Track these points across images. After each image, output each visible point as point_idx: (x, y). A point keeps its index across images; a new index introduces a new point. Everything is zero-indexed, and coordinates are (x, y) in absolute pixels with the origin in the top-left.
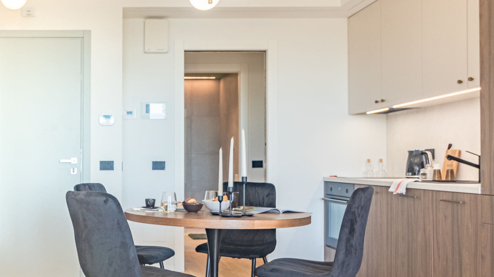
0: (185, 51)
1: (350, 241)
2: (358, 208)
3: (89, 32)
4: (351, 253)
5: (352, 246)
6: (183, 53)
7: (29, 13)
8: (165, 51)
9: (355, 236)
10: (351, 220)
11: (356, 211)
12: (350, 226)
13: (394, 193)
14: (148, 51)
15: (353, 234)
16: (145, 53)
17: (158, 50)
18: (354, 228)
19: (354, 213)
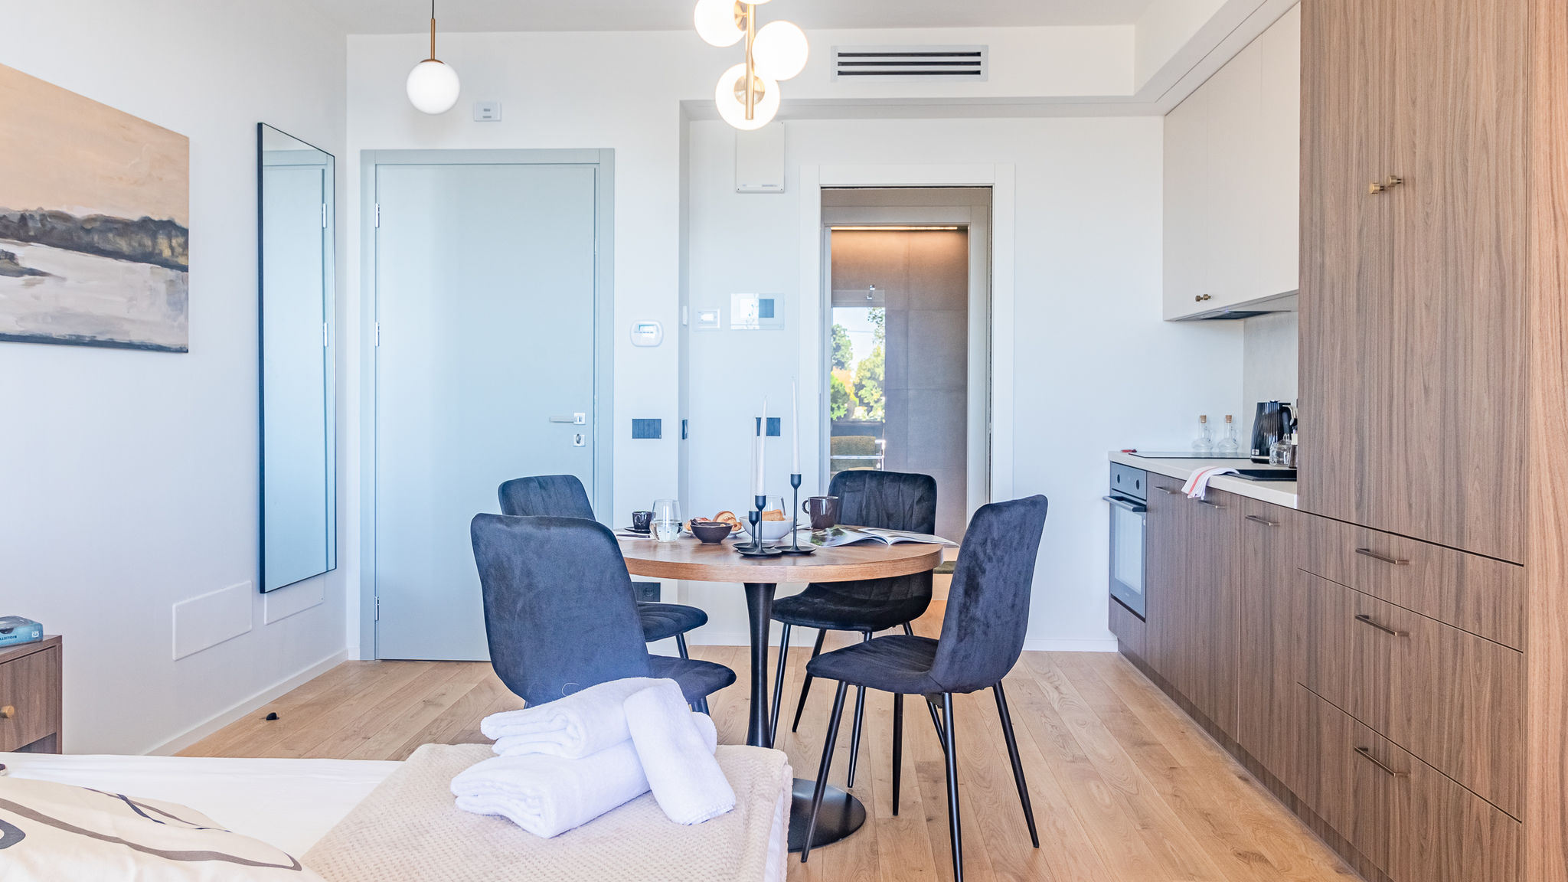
0: (822, 188)
1: (967, 609)
2: (984, 543)
3: (612, 152)
4: (973, 633)
5: (973, 619)
6: (819, 190)
7: (487, 114)
8: (778, 189)
9: (981, 599)
10: (968, 567)
11: (979, 550)
12: (965, 579)
13: (1189, 497)
14: (741, 189)
15: (977, 597)
16: (738, 191)
17: (763, 186)
18: (978, 584)
19: (975, 554)
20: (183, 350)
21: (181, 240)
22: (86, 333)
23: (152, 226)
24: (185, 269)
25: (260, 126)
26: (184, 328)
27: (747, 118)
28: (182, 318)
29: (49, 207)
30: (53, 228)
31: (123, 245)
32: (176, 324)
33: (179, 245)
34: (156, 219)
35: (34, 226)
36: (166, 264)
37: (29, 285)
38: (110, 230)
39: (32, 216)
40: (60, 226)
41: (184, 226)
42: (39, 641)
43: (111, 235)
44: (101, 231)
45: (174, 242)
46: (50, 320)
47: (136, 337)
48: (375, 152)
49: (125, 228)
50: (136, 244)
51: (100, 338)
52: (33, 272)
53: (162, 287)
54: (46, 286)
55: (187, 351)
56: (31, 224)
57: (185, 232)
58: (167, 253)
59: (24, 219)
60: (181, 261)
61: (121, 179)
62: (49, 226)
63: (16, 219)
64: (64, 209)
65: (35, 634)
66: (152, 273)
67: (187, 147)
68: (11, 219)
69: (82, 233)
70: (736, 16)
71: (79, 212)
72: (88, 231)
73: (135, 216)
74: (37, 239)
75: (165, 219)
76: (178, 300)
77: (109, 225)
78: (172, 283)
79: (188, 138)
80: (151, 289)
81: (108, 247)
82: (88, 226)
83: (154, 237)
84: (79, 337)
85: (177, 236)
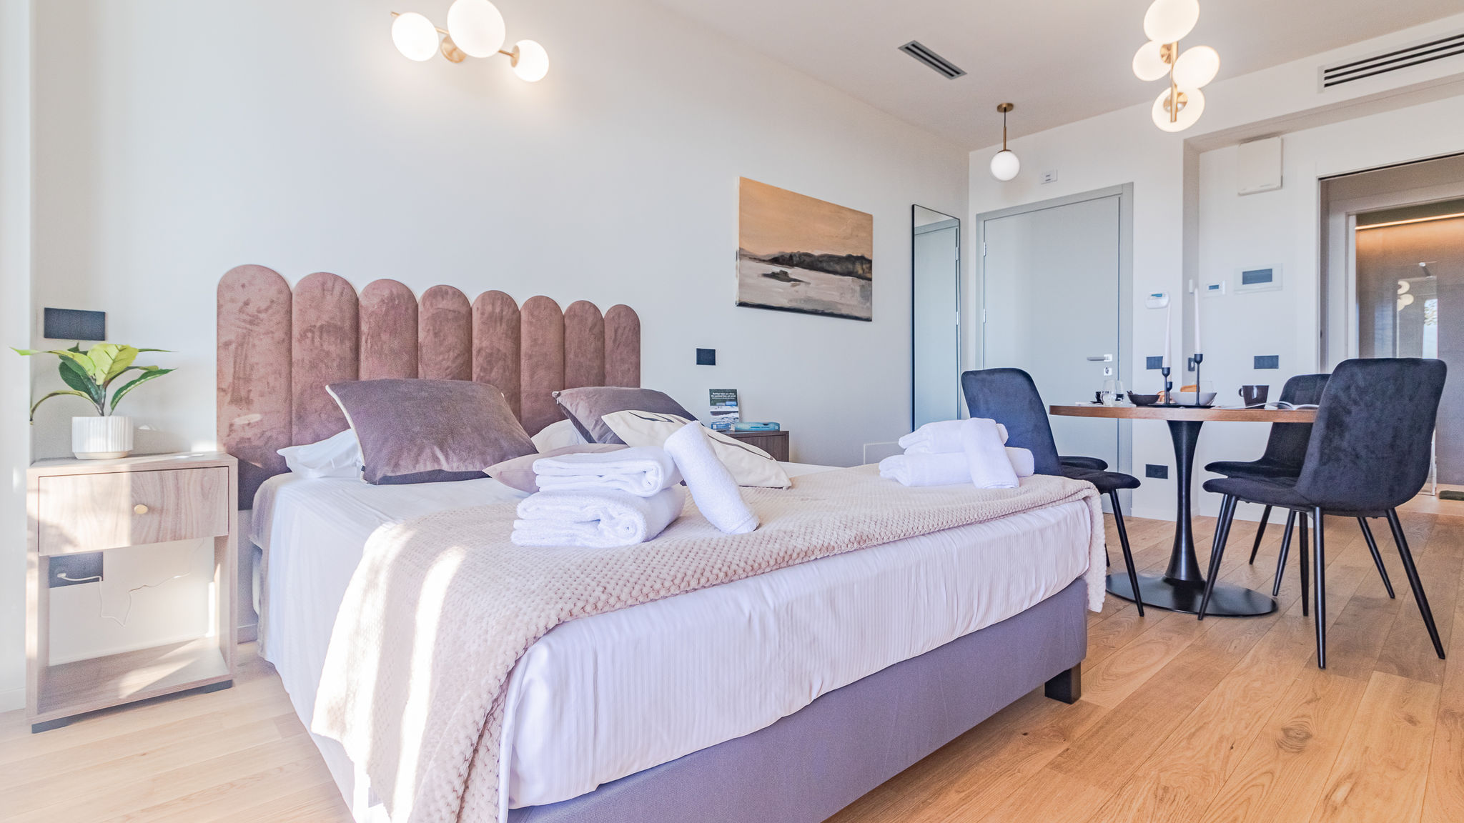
0: (1321, 179)
3: (1131, 184)
7: (1048, 178)
16: (1240, 195)
17: (1261, 187)
20: (869, 320)
21: (868, 265)
22: (820, 308)
23: (853, 259)
24: (870, 280)
25: (913, 206)
26: (870, 309)
27: (1171, 121)
28: (868, 304)
29: (803, 251)
30: (804, 261)
31: (838, 268)
32: (865, 307)
33: (867, 268)
34: (855, 255)
35: (796, 260)
36: (860, 277)
37: (793, 286)
38: (832, 261)
39: (795, 255)
40: (808, 259)
41: (870, 258)
42: (778, 431)
43: (832, 263)
44: (827, 262)
45: (864, 266)
46: (802, 302)
47: (844, 312)
48: (985, 214)
49: (839, 259)
50: (844, 268)
51: (826, 311)
52: (795, 280)
53: (858, 288)
54: (801, 287)
55: (871, 321)
56: (794, 258)
57: (870, 262)
58: (860, 272)
59: (791, 256)
60: (868, 275)
61: (837, 237)
62: (802, 260)
63: (788, 257)
64: (809, 252)
65: (777, 428)
66: (853, 281)
67: (872, 220)
68: (786, 256)
69: (818, 263)
70: (1163, 56)
71: (817, 253)
72: (821, 262)
73: (844, 254)
74: (797, 265)
75: (859, 255)
76: (867, 295)
77: (831, 258)
78: (862, 287)
79: (871, 216)
80: (852, 289)
81: (831, 269)
82: (820, 259)
83: (854, 263)
84: (816, 310)
85: (865, 263)
